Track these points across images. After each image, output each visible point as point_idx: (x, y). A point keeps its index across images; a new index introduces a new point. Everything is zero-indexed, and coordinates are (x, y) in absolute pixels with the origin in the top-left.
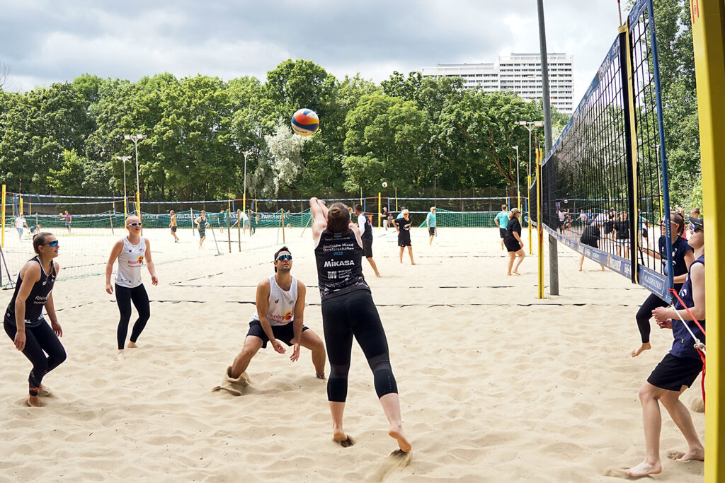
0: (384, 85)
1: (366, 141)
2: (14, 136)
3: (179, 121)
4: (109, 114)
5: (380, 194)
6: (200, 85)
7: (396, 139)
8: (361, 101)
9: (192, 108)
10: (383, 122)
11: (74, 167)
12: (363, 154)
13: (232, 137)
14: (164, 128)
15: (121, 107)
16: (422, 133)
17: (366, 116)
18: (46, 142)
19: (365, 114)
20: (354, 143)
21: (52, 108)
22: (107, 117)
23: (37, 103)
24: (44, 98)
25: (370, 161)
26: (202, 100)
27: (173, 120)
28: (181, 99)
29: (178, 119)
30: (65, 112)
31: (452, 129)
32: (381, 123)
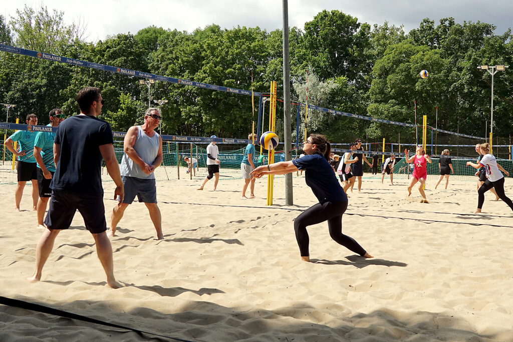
0: (413, 33)
1: (389, 89)
2: (80, 81)
3: (216, 69)
4: (160, 62)
5: (384, 139)
6: (238, 36)
7: (417, 87)
8: (387, 51)
9: (229, 57)
10: (405, 71)
11: (129, 109)
12: (386, 102)
13: (265, 85)
14: (204, 75)
15: (170, 56)
16: (443, 81)
17: (390, 65)
18: (106, 86)
19: (389, 63)
20: (377, 91)
21: (114, 56)
22: (158, 65)
23: (101, 53)
24: (108, 47)
25: (391, 109)
26: (239, 50)
27: (211, 68)
28: (220, 48)
29: (216, 67)
30: (125, 60)
31: (468, 77)
32: (402, 72)
